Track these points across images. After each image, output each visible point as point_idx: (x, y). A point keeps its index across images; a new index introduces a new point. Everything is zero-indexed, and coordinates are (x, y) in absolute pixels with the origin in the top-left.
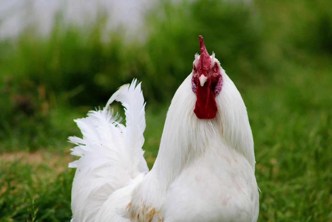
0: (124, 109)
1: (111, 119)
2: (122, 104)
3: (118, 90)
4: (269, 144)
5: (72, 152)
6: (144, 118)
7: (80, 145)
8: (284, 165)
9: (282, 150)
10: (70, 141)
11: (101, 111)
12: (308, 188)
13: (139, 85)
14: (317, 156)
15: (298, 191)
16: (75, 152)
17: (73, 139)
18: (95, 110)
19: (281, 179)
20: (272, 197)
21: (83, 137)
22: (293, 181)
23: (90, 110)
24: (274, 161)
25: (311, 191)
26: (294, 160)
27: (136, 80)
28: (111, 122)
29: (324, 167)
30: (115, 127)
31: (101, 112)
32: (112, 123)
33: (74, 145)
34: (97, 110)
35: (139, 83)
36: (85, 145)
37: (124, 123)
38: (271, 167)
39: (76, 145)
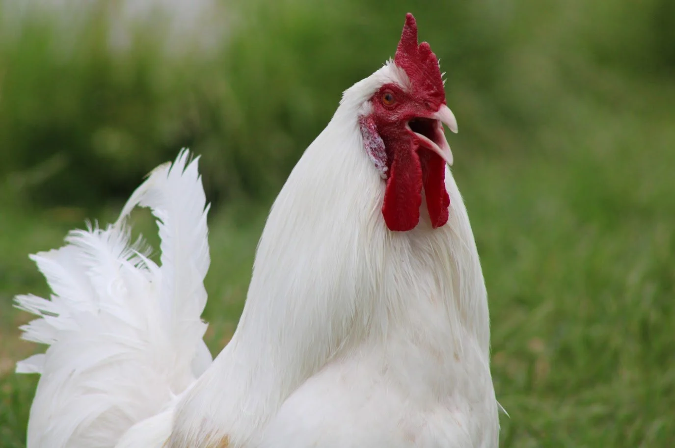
0: (158, 222)
1: (124, 249)
2: (153, 213)
3: (147, 178)
4: (524, 302)
5: (24, 334)
6: (205, 242)
7: (44, 316)
8: (565, 355)
9: (559, 317)
10: (20, 306)
11: (101, 230)
12: (623, 413)
13: (195, 164)
14: (646, 333)
15: (598, 421)
16: (32, 332)
17: (28, 302)
18: (86, 229)
19: (554, 390)
20: (535, 434)
21: (52, 297)
22: (587, 394)
23: (73, 229)
24: (538, 347)
25: (630, 420)
26: (588, 343)
27: (187, 152)
28: (124, 257)
29: (662, 360)
30: (134, 268)
31: (100, 233)
32: (128, 260)
33: (31, 317)
34: (90, 228)
35: (194, 158)
36: (56, 315)
37: (156, 257)
38: (530, 360)
39: (36, 317)
